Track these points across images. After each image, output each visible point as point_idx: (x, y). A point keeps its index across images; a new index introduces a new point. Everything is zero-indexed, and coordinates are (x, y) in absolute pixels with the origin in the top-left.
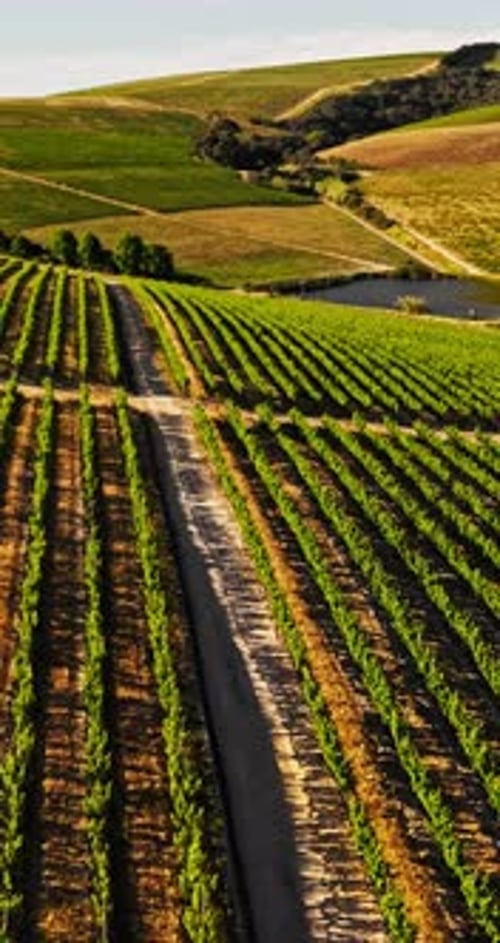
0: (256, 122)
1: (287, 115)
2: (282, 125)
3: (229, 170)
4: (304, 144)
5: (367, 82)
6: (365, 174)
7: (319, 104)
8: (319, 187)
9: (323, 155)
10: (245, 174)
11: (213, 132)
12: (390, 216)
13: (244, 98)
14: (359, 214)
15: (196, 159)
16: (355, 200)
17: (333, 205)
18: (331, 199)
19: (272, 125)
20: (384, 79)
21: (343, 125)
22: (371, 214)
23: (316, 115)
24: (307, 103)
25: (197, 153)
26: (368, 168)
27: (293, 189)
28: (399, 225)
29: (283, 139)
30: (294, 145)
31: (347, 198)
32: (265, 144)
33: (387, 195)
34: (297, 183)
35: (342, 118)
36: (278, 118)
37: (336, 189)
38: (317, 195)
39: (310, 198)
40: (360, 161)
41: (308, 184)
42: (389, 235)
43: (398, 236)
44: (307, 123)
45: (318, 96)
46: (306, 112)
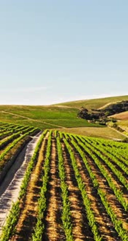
0: (93, 110)
1: (100, 108)
2: (99, 111)
3: (85, 120)
4: (104, 115)
5: (120, 101)
6: (119, 121)
7: (108, 106)
8: (107, 123)
9: (108, 117)
10: (89, 121)
11: (82, 111)
12: (123, 129)
13: (90, 105)
14: (116, 129)
15: (77, 117)
16: (115, 126)
17: (110, 127)
18: (109, 126)
19: (97, 111)
20: (125, 100)
21: (114, 111)
22: (119, 129)
23: (107, 109)
24: (105, 106)
25: (78, 116)
26: (119, 119)
27: (100, 124)
28: (126, 131)
29: (99, 114)
30: (102, 115)
31: (113, 126)
32: (95, 115)
33: (123, 125)
34: (101, 123)
35: (114, 109)
36: (98, 109)
37: (111, 124)
38: (106, 125)
39: (105, 126)
40: (117, 118)
41: (104, 123)
42: (123, 133)
43: (125, 134)
44: (105, 110)
45: (108, 104)
46: (105, 108)
